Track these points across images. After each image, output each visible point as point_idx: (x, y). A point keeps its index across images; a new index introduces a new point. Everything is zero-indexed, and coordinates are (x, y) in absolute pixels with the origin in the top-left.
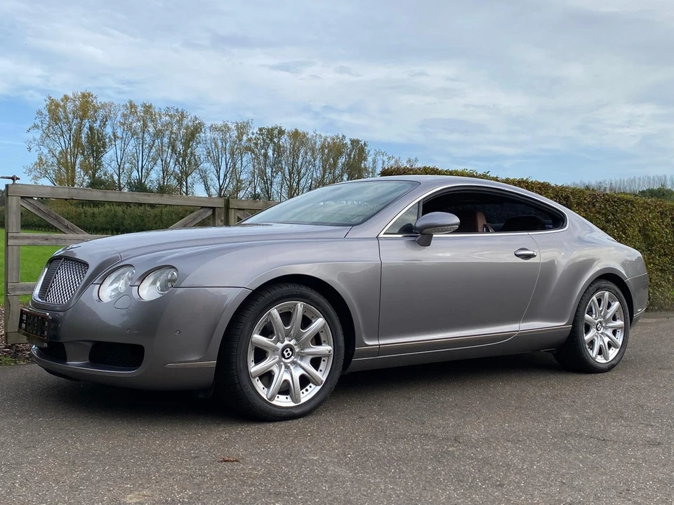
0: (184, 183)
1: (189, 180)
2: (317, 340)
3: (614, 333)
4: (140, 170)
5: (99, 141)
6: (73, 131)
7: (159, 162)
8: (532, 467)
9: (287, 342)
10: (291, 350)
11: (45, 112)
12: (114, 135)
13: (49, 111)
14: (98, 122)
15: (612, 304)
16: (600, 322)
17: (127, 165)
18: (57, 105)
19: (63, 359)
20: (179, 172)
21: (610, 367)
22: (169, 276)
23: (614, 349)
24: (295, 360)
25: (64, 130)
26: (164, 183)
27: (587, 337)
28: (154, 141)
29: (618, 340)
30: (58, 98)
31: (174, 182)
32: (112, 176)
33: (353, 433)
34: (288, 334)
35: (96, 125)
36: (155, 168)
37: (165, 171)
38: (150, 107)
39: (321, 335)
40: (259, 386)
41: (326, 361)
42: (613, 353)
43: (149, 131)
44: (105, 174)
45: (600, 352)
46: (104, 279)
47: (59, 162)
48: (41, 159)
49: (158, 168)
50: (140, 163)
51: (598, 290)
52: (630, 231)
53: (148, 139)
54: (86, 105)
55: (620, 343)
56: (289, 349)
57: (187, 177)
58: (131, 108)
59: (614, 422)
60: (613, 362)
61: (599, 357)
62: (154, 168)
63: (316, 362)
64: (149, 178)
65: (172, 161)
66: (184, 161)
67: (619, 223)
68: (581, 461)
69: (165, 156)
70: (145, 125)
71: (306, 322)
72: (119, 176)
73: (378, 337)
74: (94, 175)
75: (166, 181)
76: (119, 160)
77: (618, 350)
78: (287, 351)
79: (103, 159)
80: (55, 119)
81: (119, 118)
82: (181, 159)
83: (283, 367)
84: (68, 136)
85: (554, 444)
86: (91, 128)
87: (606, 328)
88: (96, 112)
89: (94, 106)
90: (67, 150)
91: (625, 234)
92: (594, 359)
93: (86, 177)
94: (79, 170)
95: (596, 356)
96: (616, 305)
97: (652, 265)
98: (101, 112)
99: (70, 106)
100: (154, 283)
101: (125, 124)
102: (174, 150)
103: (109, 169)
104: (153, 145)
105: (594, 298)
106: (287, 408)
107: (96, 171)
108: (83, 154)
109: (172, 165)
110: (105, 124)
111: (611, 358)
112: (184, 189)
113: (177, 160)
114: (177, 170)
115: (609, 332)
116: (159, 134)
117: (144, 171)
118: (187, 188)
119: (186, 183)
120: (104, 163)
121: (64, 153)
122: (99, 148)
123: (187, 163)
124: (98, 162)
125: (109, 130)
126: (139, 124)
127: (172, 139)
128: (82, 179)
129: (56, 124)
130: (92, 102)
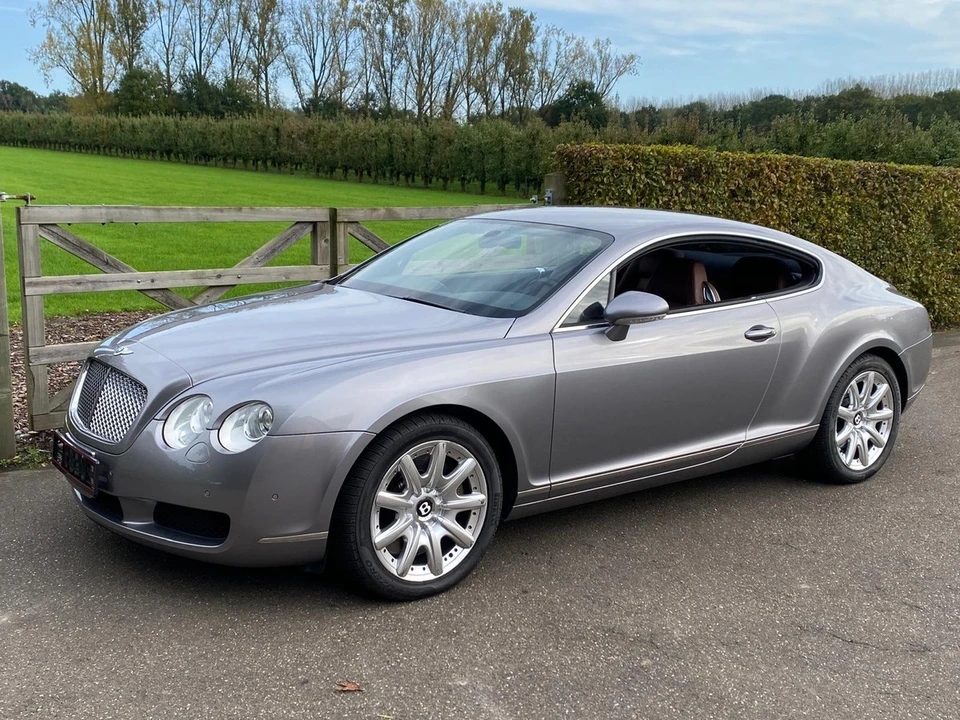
0: (263, 76)
1: (271, 70)
2: (466, 488)
3: (878, 427)
4: (198, 55)
5: (137, 12)
7: (225, 43)
8: (752, 702)
9: (424, 494)
10: (430, 504)
12: (158, 2)
15: (879, 387)
16: (859, 413)
19: (118, 515)
20: (254, 59)
21: (870, 474)
22: (261, 415)
23: (876, 448)
24: (435, 516)
26: (233, 75)
27: (839, 438)
28: (216, 12)
29: (882, 436)
31: (247, 76)
32: (157, 67)
33: (514, 629)
34: (425, 483)
36: (220, 52)
37: (234, 57)
39: (471, 479)
40: (386, 558)
41: (477, 514)
42: (874, 455)
44: (147, 63)
45: (857, 456)
46: (169, 413)
47: (78, 43)
48: (50, 38)
49: (225, 51)
50: (197, 44)
51: (860, 371)
52: (913, 220)
53: (208, 7)
55: (885, 441)
56: (426, 503)
57: (266, 67)
59: (867, 600)
60: (873, 468)
61: (855, 461)
62: (218, 53)
63: (463, 518)
64: (211, 68)
65: (244, 42)
66: (261, 41)
67: (899, 208)
68: (820, 690)
69: (234, 35)
71: (451, 465)
72: (168, 65)
73: (549, 474)
74: (131, 64)
75: (236, 72)
76: (167, 41)
77: (881, 449)
78: (424, 506)
79: (142, 38)
82: (257, 40)
83: (419, 528)
85: (784, 651)
87: (867, 421)
90: (89, 24)
91: (906, 223)
92: (846, 467)
93: (120, 67)
94: (109, 55)
95: (850, 461)
96: (883, 388)
97: (942, 264)
100: (239, 424)
102: (246, 26)
104: (215, 18)
105: (854, 383)
106: (425, 583)
107: (132, 57)
108: (113, 30)
109: (244, 49)
111: (870, 463)
112: (263, 85)
113: (252, 40)
114: (252, 56)
115: (871, 427)
117: (203, 58)
118: (267, 83)
119: (266, 75)
120: (144, 45)
121: (85, 29)
122: (135, 21)
123: (266, 44)
124: (136, 44)
127: (243, 9)
128: (114, 71)
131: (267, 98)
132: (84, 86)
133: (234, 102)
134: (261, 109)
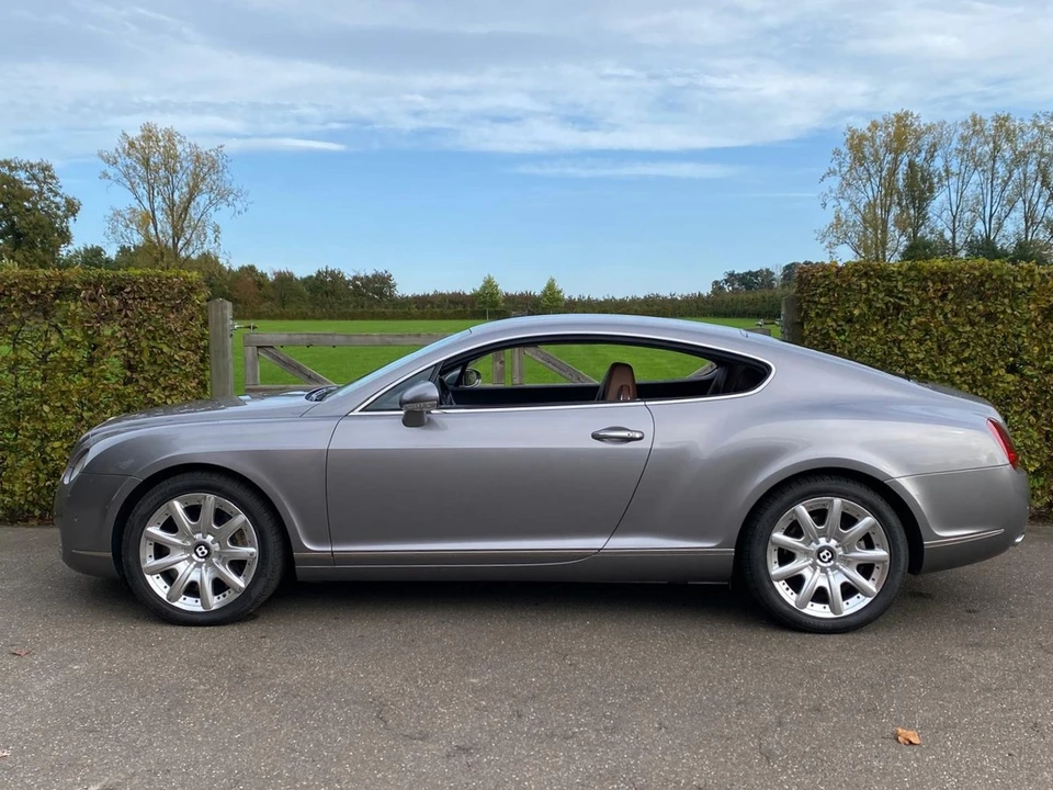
4: (987, 219)
5: (924, 183)
6: (884, 173)
7: (1020, 204)
11: (845, 150)
12: (947, 171)
13: (851, 147)
14: (923, 154)
17: (968, 215)
18: (862, 138)
25: (872, 171)
26: (1026, 237)
28: (1011, 172)
30: (862, 125)
31: (1043, 235)
32: (941, 234)
35: (919, 160)
36: (1013, 215)
37: (1030, 218)
38: (1006, 119)
43: (1003, 157)
44: (932, 232)
47: (864, 219)
48: (838, 218)
50: (988, 209)
53: (1001, 169)
54: (902, 133)
58: (975, 125)
62: (1011, 215)
64: (1001, 233)
65: (1041, 200)
69: (1030, 194)
70: (997, 148)
72: (954, 232)
74: (915, 235)
75: (1030, 234)
76: (954, 209)
79: (929, 209)
80: (860, 159)
81: (955, 144)
84: (878, 179)
86: (911, 165)
88: (918, 138)
89: (915, 131)
90: (875, 200)
93: (903, 238)
94: (892, 228)
98: (927, 140)
99: (881, 136)
101: (963, 151)
102: (1045, 183)
103: (939, 223)
104: (1009, 178)
107: (918, 227)
108: (899, 204)
109: (1041, 207)
110: (932, 156)
114: (1051, 213)
116: (1020, 159)
117: (993, 222)
120: (931, 214)
121: (871, 206)
122: (923, 192)
124: (922, 215)
125: (938, 163)
126: (986, 148)
127: (1043, 165)
128: (898, 241)
129: (861, 165)
130: (912, 124)
132: (866, 260)
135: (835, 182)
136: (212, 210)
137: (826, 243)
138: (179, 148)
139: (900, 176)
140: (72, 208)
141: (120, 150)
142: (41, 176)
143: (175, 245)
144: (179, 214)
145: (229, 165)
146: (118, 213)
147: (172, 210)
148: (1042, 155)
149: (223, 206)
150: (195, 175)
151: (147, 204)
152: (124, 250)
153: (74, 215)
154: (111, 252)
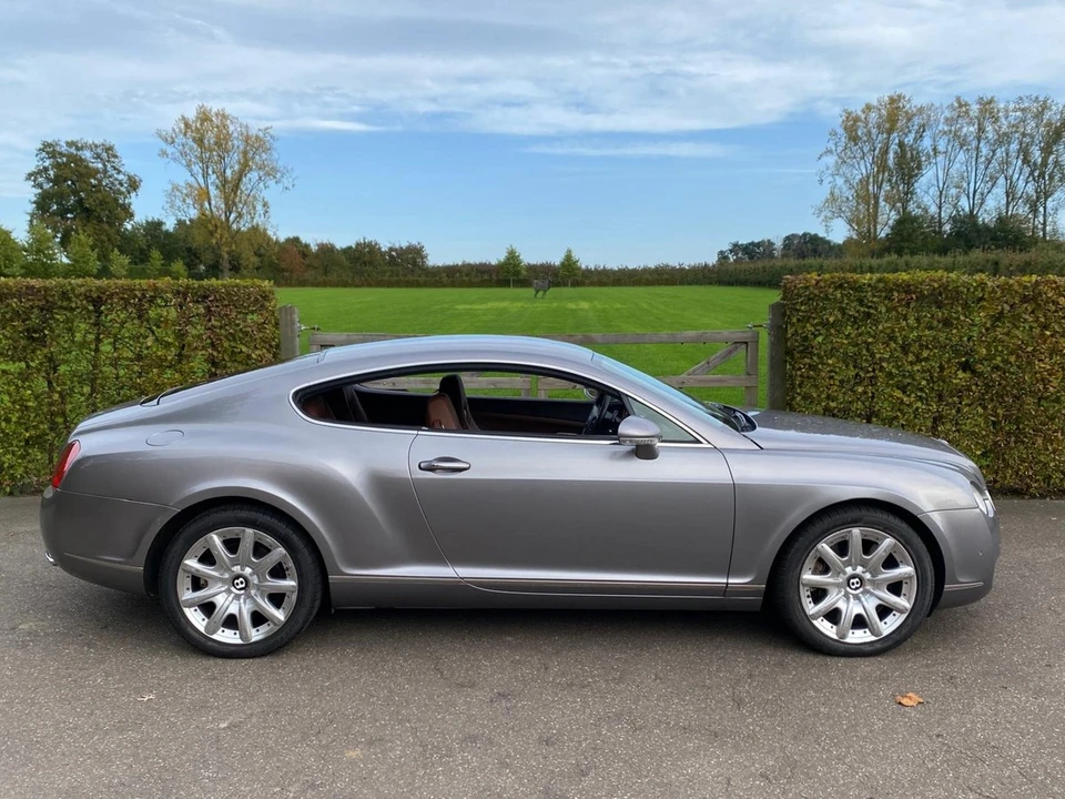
0: (1041, 209)
1: (1050, 203)
4: (971, 195)
5: (913, 161)
6: (877, 152)
7: (1001, 181)
11: (841, 131)
12: (935, 149)
13: (845, 129)
14: (912, 134)
17: (953, 191)
18: (856, 120)
20: (1032, 192)
25: (866, 150)
26: (1007, 212)
28: (994, 154)
30: (857, 109)
31: (1022, 210)
32: (928, 209)
35: (909, 139)
36: (995, 190)
37: (1010, 194)
38: (990, 102)
43: (987, 138)
44: (919, 207)
47: (858, 195)
48: (832, 194)
49: (1000, 190)
50: (972, 185)
53: (985, 149)
54: (895, 114)
57: (1046, 200)
58: (960, 107)
62: (993, 191)
64: (983, 208)
65: (1022, 177)
66: (1042, 175)
69: (1011, 171)
70: (981, 129)
72: (940, 208)
74: (904, 209)
75: (1010, 208)
76: (941, 186)
79: (916, 185)
80: (854, 139)
81: (942, 125)
82: (1036, 174)
84: (871, 158)
86: (901, 145)
88: (909, 120)
89: (906, 112)
90: (868, 177)
93: (893, 213)
94: (883, 203)
98: (917, 121)
99: (873, 116)
101: (951, 131)
102: (1026, 161)
103: (926, 198)
104: (992, 157)
107: (907, 202)
108: (890, 181)
109: (1021, 183)
110: (921, 136)
112: (1041, 219)
113: (1031, 173)
114: (1031, 189)
116: (1003, 139)
117: (977, 197)
118: (1045, 215)
119: (1045, 208)
120: (918, 190)
121: (864, 182)
122: (912, 170)
123: (1047, 178)
124: (909, 193)
125: (927, 143)
126: (971, 129)
127: (1024, 145)
128: (888, 217)
129: (856, 144)
130: (904, 107)
131: (1044, 230)
132: (859, 234)
133: (1006, 238)
134: (1034, 241)
135: (831, 160)
136: (261, 185)
137: (822, 217)
138: (231, 128)
139: (891, 155)
140: (134, 185)
141: (177, 130)
142: (104, 155)
143: (227, 219)
144: (231, 188)
145: (276, 145)
146: (176, 188)
147: (224, 186)
148: (1024, 135)
149: (272, 183)
150: (245, 153)
151: (201, 181)
152: (180, 223)
153: (135, 190)
154: (170, 225)
